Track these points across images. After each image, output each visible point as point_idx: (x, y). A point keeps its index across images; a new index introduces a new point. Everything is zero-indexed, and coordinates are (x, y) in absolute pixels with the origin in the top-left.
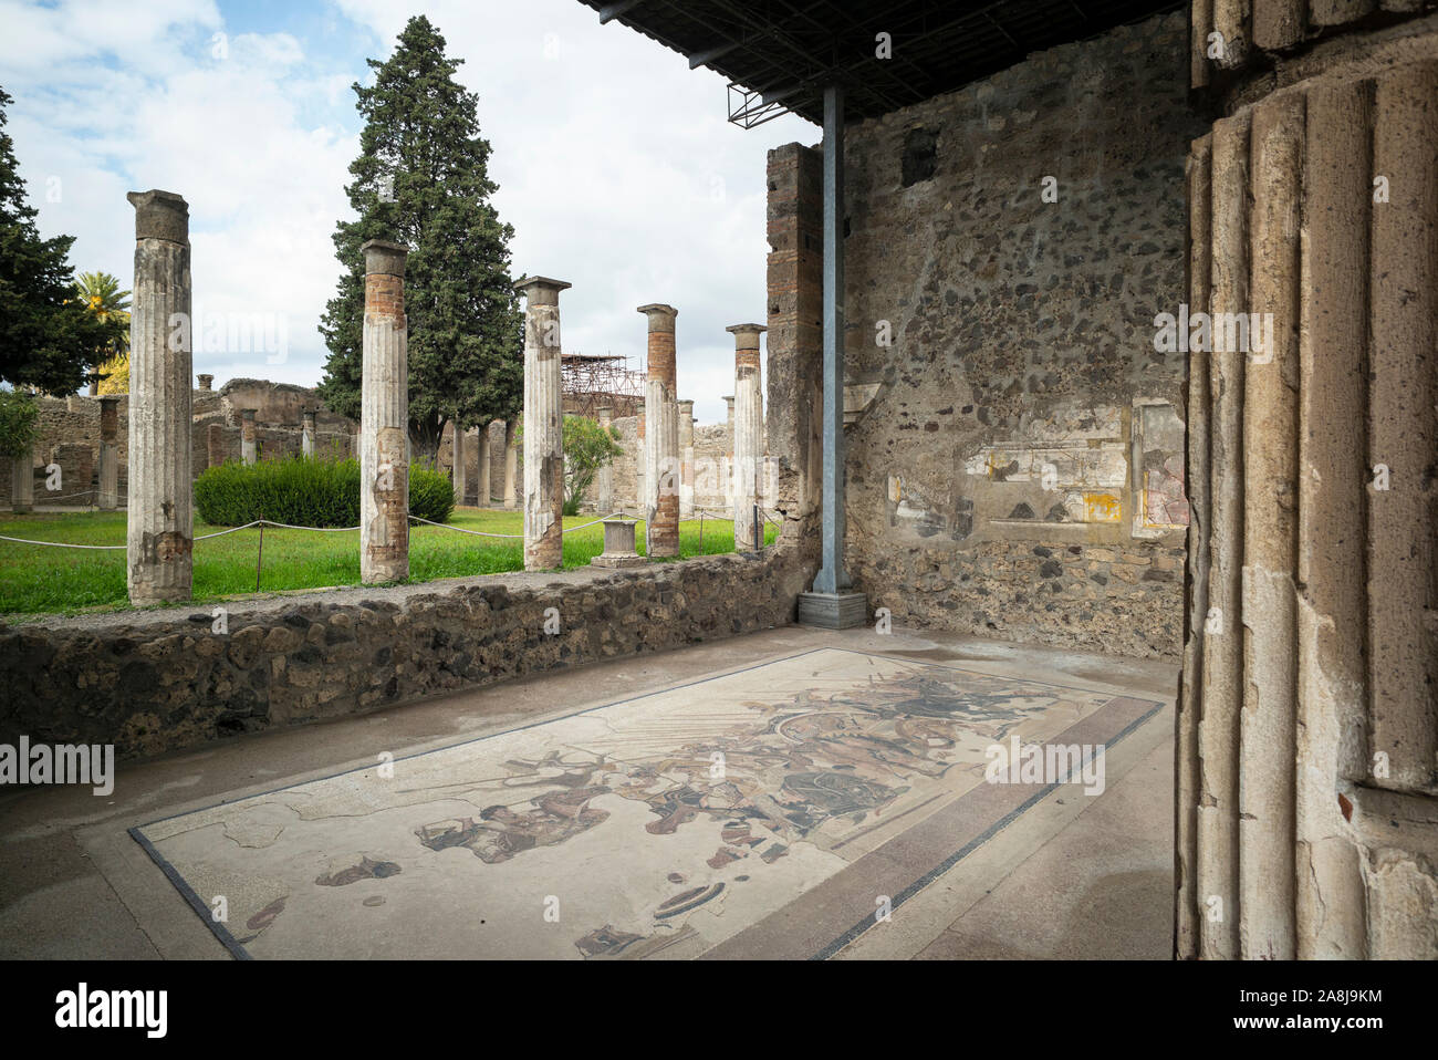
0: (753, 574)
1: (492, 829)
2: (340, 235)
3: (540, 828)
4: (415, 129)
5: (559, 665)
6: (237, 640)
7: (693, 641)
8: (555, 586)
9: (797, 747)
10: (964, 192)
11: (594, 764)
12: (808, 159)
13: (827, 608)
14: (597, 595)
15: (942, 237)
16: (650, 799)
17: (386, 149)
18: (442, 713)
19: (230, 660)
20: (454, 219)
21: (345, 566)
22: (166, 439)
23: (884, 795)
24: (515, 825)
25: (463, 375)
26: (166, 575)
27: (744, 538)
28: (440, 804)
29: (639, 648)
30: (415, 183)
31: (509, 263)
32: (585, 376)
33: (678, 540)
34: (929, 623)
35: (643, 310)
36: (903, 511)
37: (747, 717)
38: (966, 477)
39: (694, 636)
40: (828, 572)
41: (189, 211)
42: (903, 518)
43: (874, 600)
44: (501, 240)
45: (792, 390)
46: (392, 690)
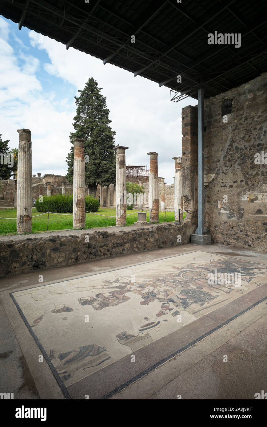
0: (178, 229)
1: (98, 300)
2: (71, 136)
3: (111, 301)
4: (90, 107)
5: (121, 253)
6: (38, 245)
7: (160, 248)
8: (121, 232)
9: (186, 281)
10: (240, 117)
11: (128, 283)
12: (193, 110)
13: (199, 239)
14: (133, 234)
15: (234, 130)
16: (142, 294)
17: (83, 113)
18: (89, 266)
19: (36, 250)
20: (100, 131)
21: (70, 224)
22: (25, 191)
23: (211, 298)
24: (105, 299)
25: (102, 172)
26: (25, 226)
27: (177, 217)
28: (85, 292)
29: (144, 249)
30: (90, 122)
31: (114, 141)
32: (135, 171)
33: (158, 218)
34: (230, 244)
35: (148, 154)
36: (222, 211)
37: (173, 271)
38: (241, 201)
39: (160, 246)
40: (200, 228)
41: (31, 133)
42: (222, 213)
43: (214, 237)
44: (112, 135)
45: (189, 176)
46: (77, 259)
